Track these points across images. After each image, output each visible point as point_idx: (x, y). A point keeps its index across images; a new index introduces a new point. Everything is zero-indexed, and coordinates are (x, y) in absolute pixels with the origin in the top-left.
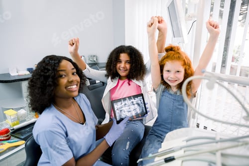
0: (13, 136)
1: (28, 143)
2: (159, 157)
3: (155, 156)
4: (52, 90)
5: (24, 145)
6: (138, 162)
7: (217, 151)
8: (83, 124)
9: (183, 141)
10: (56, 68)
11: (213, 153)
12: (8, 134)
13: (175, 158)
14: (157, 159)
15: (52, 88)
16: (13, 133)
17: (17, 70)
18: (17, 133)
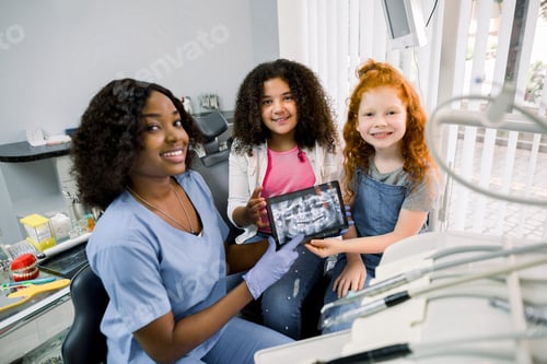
0: (44, 270)
1: (77, 282)
2: (371, 296)
3: (364, 295)
4: (131, 160)
5: (68, 288)
6: (323, 311)
7: (508, 272)
8: (197, 234)
9: (426, 259)
10: (139, 109)
11: (499, 278)
12: (31, 266)
13: (410, 293)
14: (366, 300)
15: (132, 153)
16: (43, 264)
17: (44, 132)
18: (52, 263)
